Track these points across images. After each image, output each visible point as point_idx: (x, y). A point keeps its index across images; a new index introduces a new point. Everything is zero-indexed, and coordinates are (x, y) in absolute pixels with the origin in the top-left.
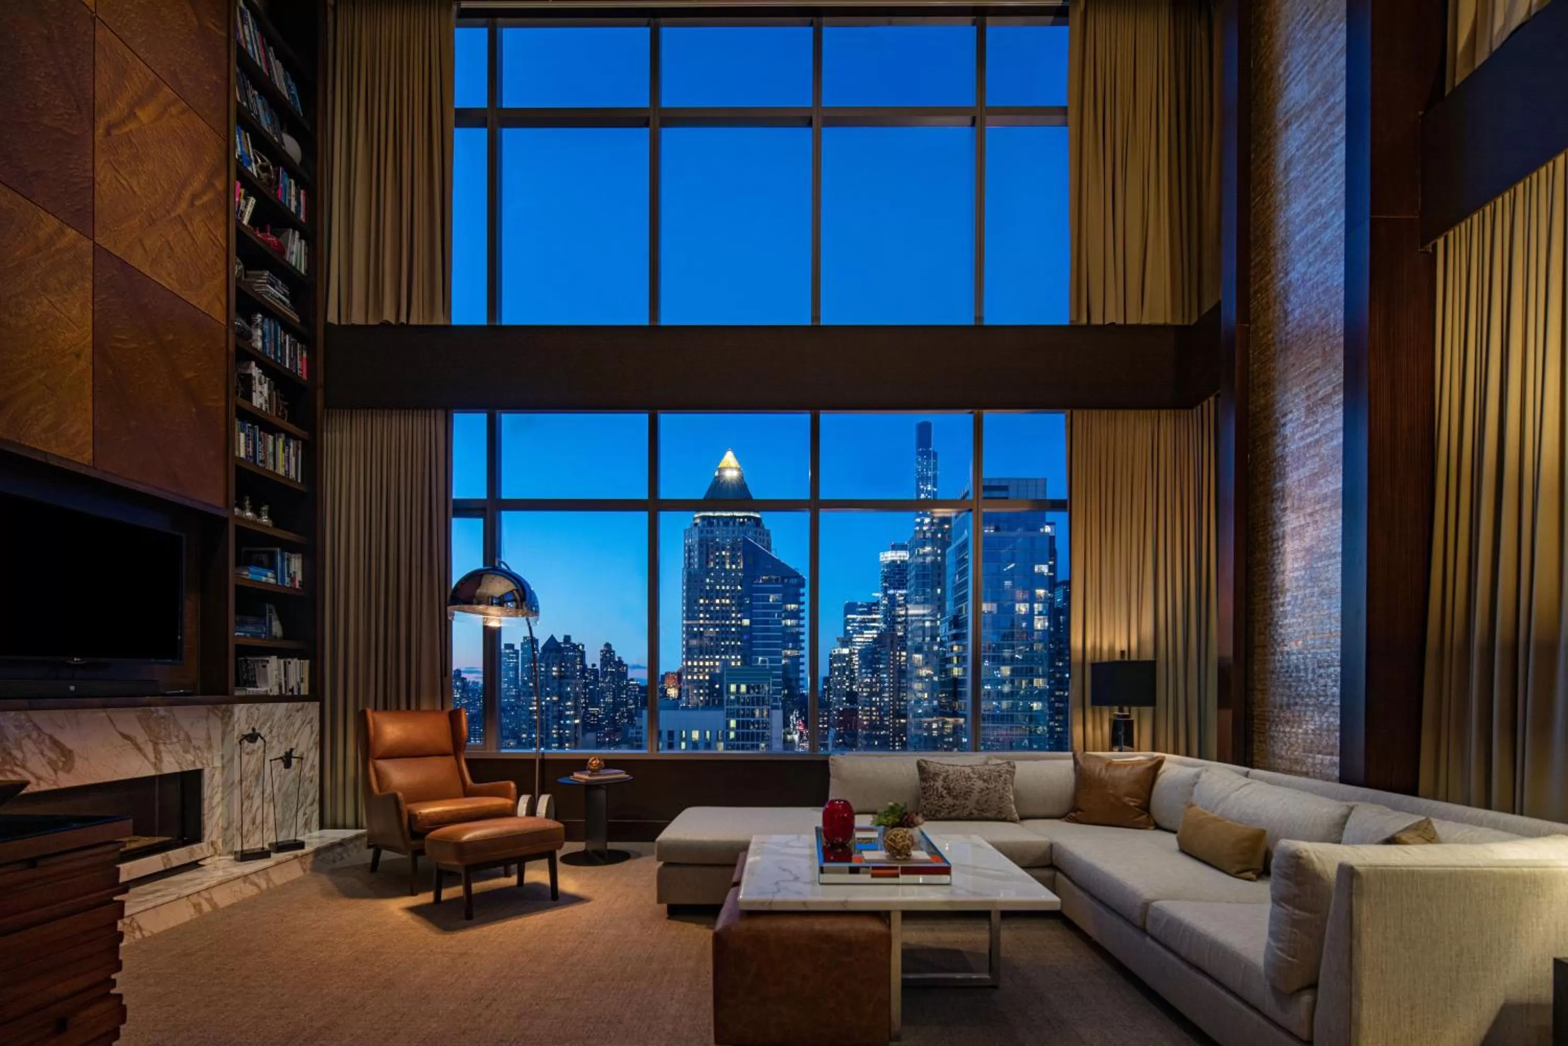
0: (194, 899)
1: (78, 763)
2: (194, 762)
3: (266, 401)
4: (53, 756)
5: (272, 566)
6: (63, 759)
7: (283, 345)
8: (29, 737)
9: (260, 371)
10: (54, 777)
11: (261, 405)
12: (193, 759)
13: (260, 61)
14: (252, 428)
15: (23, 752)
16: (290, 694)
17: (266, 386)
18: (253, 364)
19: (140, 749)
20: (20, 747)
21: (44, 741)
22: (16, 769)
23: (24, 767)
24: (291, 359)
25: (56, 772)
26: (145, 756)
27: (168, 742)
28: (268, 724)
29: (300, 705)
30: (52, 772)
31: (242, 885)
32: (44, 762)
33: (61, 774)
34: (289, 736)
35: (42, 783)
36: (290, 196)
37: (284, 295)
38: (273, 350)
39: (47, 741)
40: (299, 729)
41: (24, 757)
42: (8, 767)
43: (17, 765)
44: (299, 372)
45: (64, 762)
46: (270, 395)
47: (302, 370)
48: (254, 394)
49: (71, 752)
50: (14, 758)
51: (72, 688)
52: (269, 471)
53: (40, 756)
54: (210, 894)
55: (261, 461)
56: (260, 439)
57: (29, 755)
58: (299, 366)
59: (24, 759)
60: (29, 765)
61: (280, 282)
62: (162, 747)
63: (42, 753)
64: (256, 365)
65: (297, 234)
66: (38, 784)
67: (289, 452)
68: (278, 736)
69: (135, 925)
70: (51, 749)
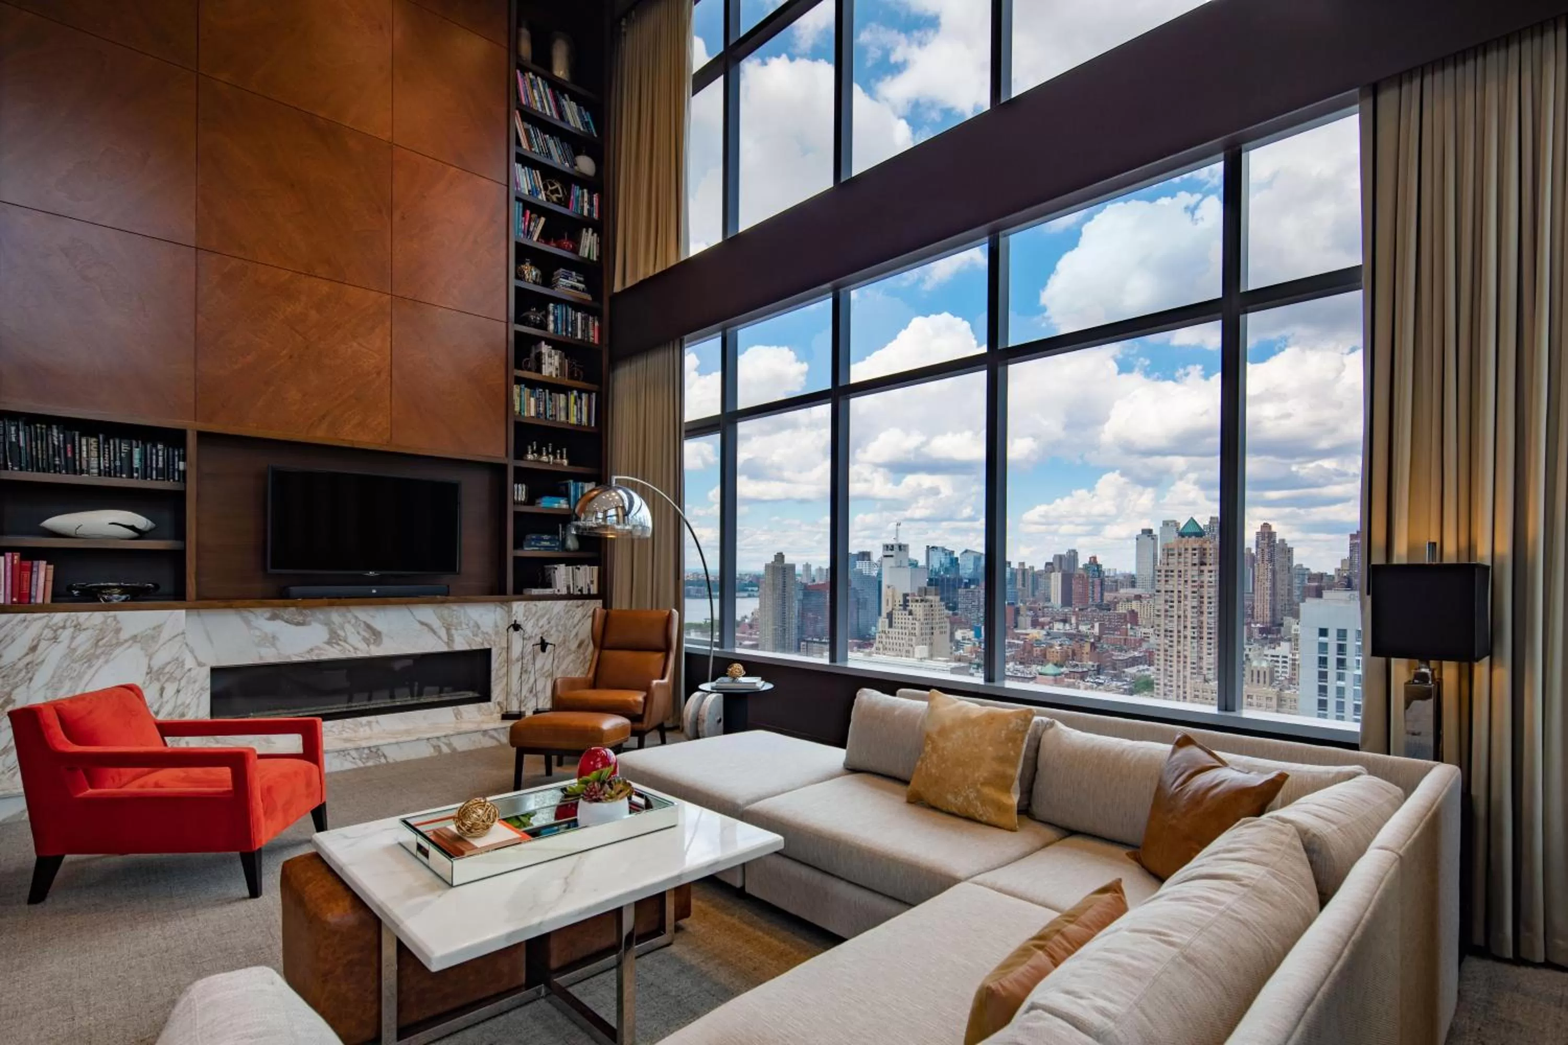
0: (435, 742)
1: (385, 640)
2: (483, 644)
3: (557, 369)
4: (367, 635)
5: (565, 495)
6: (374, 637)
7: (574, 322)
8: (349, 622)
9: (550, 347)
10: (367, 648)
11: (551, 373)
12: (481, 641)
13: (550, 110)
14: (544, 391)
15: (345, 631)
16: (579, 593)
17: (557, 358)
18: (543, 343)
19: (435, 632)
20: (343, 628)
21: (359, 625)
22: (340, 642)
23: (345, 641)
24: (583, 331)
25: (368, 645)
26: (439, 637)
27: (459, 628)
28: (547, 617)
29: (580, 602)
30: (365, 645)
31: (481, 737)
32: (360, 638)
33: (372, 647)
34: (568, 627)
35: (358, 652)
36: (583, 202)
37: (579, 281)
38: (564, 327)
39: (362, 625)
40: (580, 621)
41: (346, 634)
42: (334, 641)
43: (340, 640)
44: (591, 339)
45: (374, 640)
46: (561, 364)
47: (594, 337)
48: (544, 366)
49: (380, 633)
50: (338, 636)
51: (374, 591)
52: (563, 423)
53: (357, 635)
54: (449, 740)
55: (551, 416)
56: (551, 399)
57: (348, 634)
58: (591, 333)
59: (346, 637)
60: (349, 640)
61: (574, 273)
62: (453, 632)
63: (358, 633)
64: (546, 344)
65: (590, 230)
66: (355, 653)
67: (581, 404)
68: (557, 626)
69: (381, 754)
70: (365, 631)
